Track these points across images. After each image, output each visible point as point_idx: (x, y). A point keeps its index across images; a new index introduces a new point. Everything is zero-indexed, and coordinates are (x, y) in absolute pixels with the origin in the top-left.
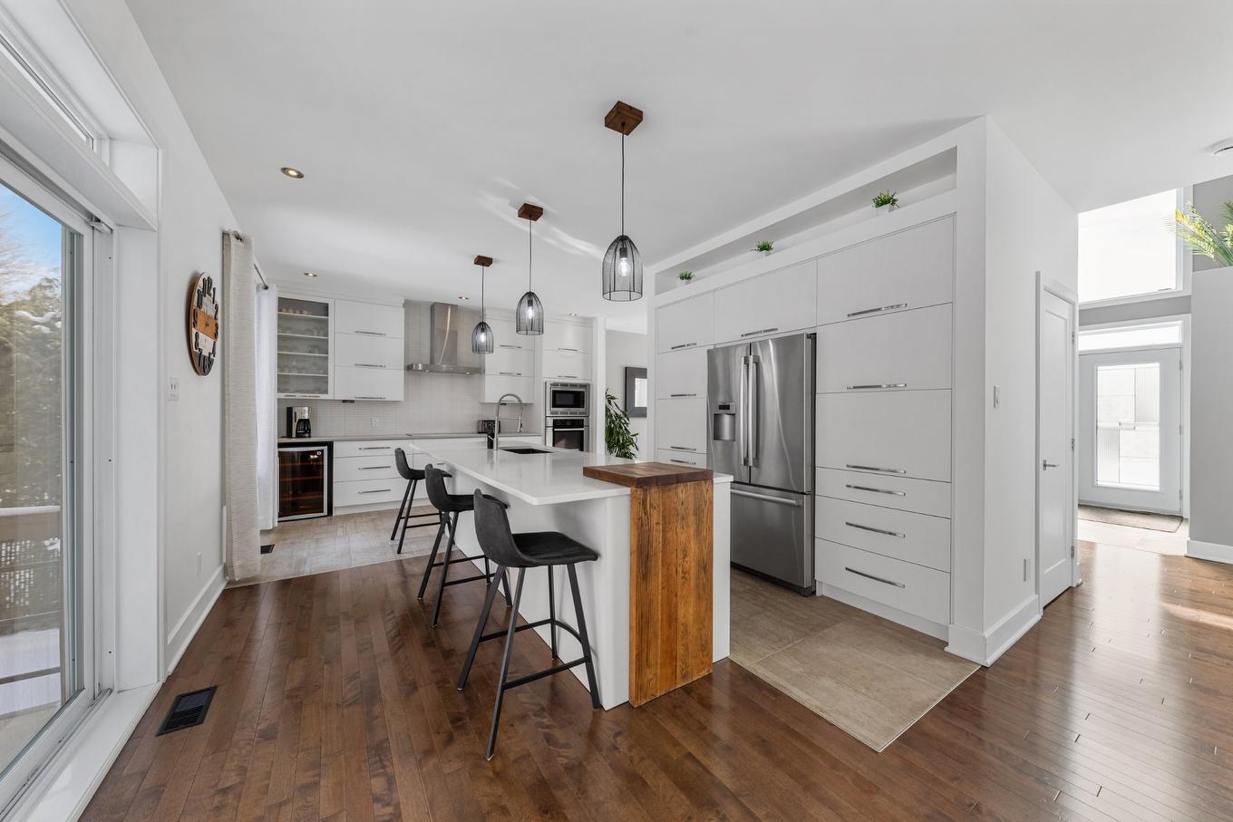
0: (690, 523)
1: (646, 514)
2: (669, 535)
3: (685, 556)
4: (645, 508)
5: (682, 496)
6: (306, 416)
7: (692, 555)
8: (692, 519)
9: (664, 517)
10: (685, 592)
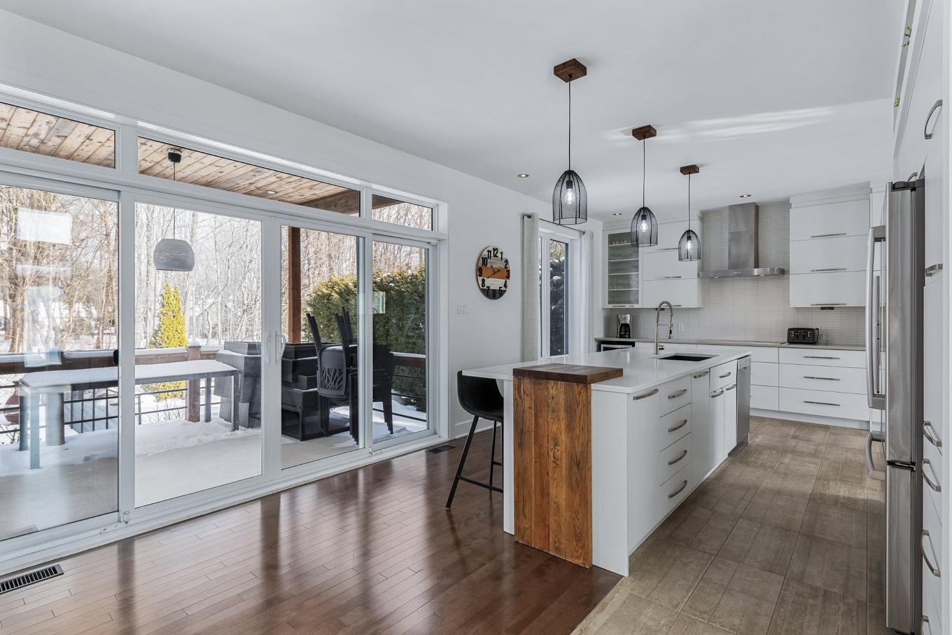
0: (561, 418)
1: (520, 397)
2: (541, 421)
3: (556, 445)
4: (519, 393)
5: (552, 392)
6: (628, 321)
7: (563, 446)
8: (562, 414)
9: (536, 405)
10: (556, 475)
